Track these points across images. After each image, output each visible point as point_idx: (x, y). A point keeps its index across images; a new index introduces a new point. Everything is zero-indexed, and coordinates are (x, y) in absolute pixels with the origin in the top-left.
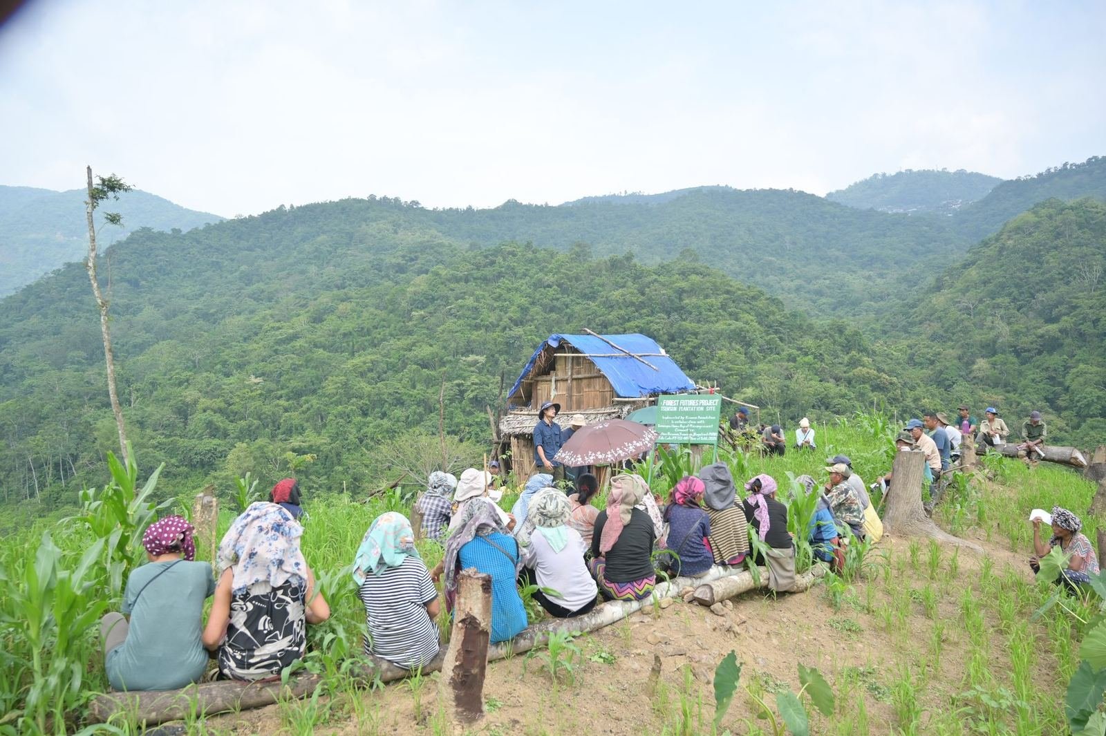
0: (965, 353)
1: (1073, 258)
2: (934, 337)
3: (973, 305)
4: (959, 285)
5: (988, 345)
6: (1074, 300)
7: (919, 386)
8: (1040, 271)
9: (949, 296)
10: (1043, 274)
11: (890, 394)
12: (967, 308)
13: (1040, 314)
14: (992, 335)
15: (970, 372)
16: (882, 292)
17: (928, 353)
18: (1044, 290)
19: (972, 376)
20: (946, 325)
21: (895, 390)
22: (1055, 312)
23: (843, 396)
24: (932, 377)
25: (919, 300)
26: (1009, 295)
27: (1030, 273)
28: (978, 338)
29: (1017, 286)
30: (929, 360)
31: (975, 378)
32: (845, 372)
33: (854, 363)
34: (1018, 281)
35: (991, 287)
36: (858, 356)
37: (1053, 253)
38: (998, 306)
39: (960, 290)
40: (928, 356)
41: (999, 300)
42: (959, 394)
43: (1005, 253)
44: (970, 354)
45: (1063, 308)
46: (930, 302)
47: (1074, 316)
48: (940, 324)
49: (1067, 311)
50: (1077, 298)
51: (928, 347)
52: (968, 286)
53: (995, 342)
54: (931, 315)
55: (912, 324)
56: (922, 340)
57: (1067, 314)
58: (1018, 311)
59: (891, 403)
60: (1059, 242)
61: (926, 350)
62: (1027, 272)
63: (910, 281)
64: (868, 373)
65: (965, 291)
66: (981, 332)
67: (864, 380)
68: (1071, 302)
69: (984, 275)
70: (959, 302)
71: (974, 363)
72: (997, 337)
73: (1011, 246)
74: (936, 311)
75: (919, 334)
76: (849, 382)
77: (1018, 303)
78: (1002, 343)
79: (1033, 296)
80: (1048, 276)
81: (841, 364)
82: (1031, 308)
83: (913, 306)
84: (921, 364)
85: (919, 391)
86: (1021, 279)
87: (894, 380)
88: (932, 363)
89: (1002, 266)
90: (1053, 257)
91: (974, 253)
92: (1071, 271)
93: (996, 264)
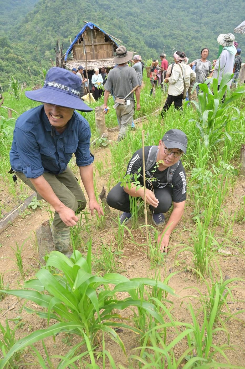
0: (41, 49)
1: (69, 13)
2: (30, 42)
3: (41, 29)
4: (35, 21)
5: (48, 46)
6: (71, 30)
7: (30, 61)
8: (60, 18)
9: (32, 25)
10: (61, 19)
11: (23, 65)
12: (39, 31)
13: (62, 34)
14: (49, 42)
15: (44, 56)
16: (4, 21)
17: (29, 48)
18: (62, 25)
19: (45, 57)
20: (33, 37)
21: (24, 63)
22: (66, 34)
23: (8, 66)
24: (33, 58)
25: (20, 26)
26: (52, 26)
27: (57, 18)
28: (45, 43)
29: (54, 23)
30: (30, 51)
31: (46, 58)
32: (4, 56)
33: (7, 52)
34: (54, 21)
35: (45, 22)
36: (8, 49)
37: (63, 11)
38: (49, 31)
39: (35, 23)
40: (30, 50)
41: (49, 28)
42: (43, 64)
43: (48, 9)
44: (43, 49)
45: (68, 33)
46: (25, 27)
47: (72, 36)
48: (31, 37)
49: (69, 34)
50: (72, 29)
51: (29, 46)
52: (38, 21)
53: (50, 44)
54: (27, 33)
55: (20, 36)
56: (26, 43)
57: (70, 35)
58: (55, 32)
59: (24, 68)
60: (64, 6)
61: (28, 47)
62: (56, 17)
63: (14, 17)
64: (14, 56)
65: (37, 24)
66: (45, 40)
67: (12, 59)
68: (70, 31)
69: (42, 17)
70: (36, 28)
71: (45, 52)
72: (51, 42)
73: (49, 6)
74: (28, 31)
75: (24, 41)
76: (7, 60)
77: (55, 30)
78: (52, 45)
79: (59, 28)
80: (62, 20)
81: (2, 52)
82: (59, 32)
83: (19, 29)
84: (28, 53)
85: (31, 63)
86: (55, 21)
87: (24, 59)
88: (32, 52)
89: (48, 14)
90: (63, 12)
91: (37, 7)
92: (69, 19)
93: (45, 13)
